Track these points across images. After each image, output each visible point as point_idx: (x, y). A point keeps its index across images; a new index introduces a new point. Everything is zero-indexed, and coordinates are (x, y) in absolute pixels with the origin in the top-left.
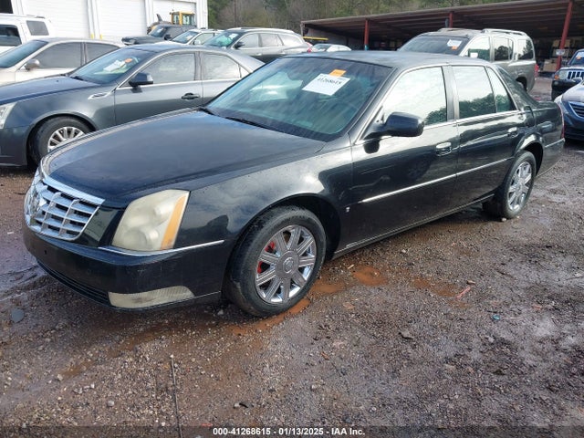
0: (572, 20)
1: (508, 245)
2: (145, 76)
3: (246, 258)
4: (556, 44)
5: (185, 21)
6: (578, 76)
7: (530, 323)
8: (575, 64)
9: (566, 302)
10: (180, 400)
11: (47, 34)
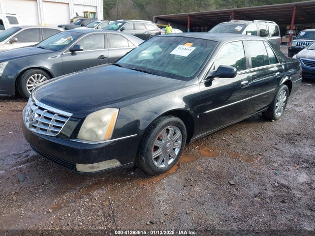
0: (296, 15)
1: (277, 134)
2: (78, 46)
3: (148, 144)
4: (288, 27)
5: (91, 16)
6: (304, 44)
7: (295, 175)
8: (299, 38)
9: (312, 164)
10: (118, 221)
11: (18, 23)
